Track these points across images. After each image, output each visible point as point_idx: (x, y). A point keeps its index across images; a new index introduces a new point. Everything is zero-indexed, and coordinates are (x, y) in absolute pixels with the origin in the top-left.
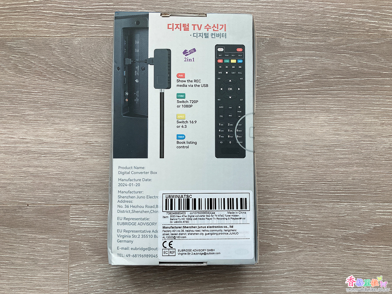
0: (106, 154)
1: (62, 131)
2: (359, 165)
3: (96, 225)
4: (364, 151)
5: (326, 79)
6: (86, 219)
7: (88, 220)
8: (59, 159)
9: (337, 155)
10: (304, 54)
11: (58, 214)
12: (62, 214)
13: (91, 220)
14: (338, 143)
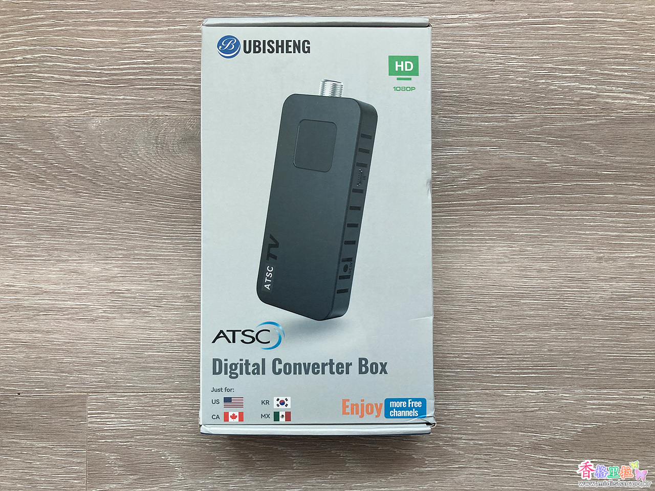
0: (144, 310)
1: (73, 274)
2: (559, 326)
3: (130, 426)
4: (569, 304)
5: (508, 185)
6: (113, 416)
7: (117, 418)
8: (68, 319)
9: (525, 311)
10: (471, 143)
11: (69, 409)
12: (76, 409)
13: (121, 418)
14: (526, 291)
